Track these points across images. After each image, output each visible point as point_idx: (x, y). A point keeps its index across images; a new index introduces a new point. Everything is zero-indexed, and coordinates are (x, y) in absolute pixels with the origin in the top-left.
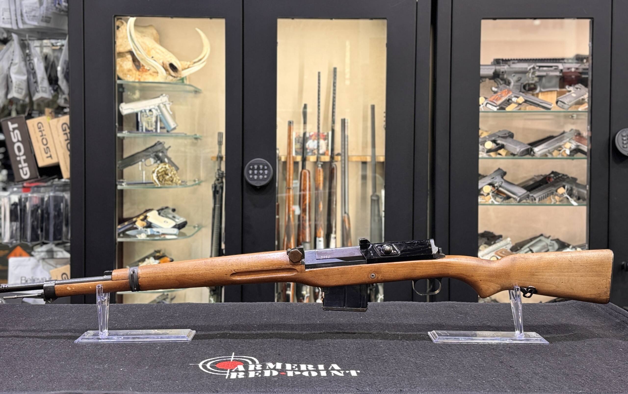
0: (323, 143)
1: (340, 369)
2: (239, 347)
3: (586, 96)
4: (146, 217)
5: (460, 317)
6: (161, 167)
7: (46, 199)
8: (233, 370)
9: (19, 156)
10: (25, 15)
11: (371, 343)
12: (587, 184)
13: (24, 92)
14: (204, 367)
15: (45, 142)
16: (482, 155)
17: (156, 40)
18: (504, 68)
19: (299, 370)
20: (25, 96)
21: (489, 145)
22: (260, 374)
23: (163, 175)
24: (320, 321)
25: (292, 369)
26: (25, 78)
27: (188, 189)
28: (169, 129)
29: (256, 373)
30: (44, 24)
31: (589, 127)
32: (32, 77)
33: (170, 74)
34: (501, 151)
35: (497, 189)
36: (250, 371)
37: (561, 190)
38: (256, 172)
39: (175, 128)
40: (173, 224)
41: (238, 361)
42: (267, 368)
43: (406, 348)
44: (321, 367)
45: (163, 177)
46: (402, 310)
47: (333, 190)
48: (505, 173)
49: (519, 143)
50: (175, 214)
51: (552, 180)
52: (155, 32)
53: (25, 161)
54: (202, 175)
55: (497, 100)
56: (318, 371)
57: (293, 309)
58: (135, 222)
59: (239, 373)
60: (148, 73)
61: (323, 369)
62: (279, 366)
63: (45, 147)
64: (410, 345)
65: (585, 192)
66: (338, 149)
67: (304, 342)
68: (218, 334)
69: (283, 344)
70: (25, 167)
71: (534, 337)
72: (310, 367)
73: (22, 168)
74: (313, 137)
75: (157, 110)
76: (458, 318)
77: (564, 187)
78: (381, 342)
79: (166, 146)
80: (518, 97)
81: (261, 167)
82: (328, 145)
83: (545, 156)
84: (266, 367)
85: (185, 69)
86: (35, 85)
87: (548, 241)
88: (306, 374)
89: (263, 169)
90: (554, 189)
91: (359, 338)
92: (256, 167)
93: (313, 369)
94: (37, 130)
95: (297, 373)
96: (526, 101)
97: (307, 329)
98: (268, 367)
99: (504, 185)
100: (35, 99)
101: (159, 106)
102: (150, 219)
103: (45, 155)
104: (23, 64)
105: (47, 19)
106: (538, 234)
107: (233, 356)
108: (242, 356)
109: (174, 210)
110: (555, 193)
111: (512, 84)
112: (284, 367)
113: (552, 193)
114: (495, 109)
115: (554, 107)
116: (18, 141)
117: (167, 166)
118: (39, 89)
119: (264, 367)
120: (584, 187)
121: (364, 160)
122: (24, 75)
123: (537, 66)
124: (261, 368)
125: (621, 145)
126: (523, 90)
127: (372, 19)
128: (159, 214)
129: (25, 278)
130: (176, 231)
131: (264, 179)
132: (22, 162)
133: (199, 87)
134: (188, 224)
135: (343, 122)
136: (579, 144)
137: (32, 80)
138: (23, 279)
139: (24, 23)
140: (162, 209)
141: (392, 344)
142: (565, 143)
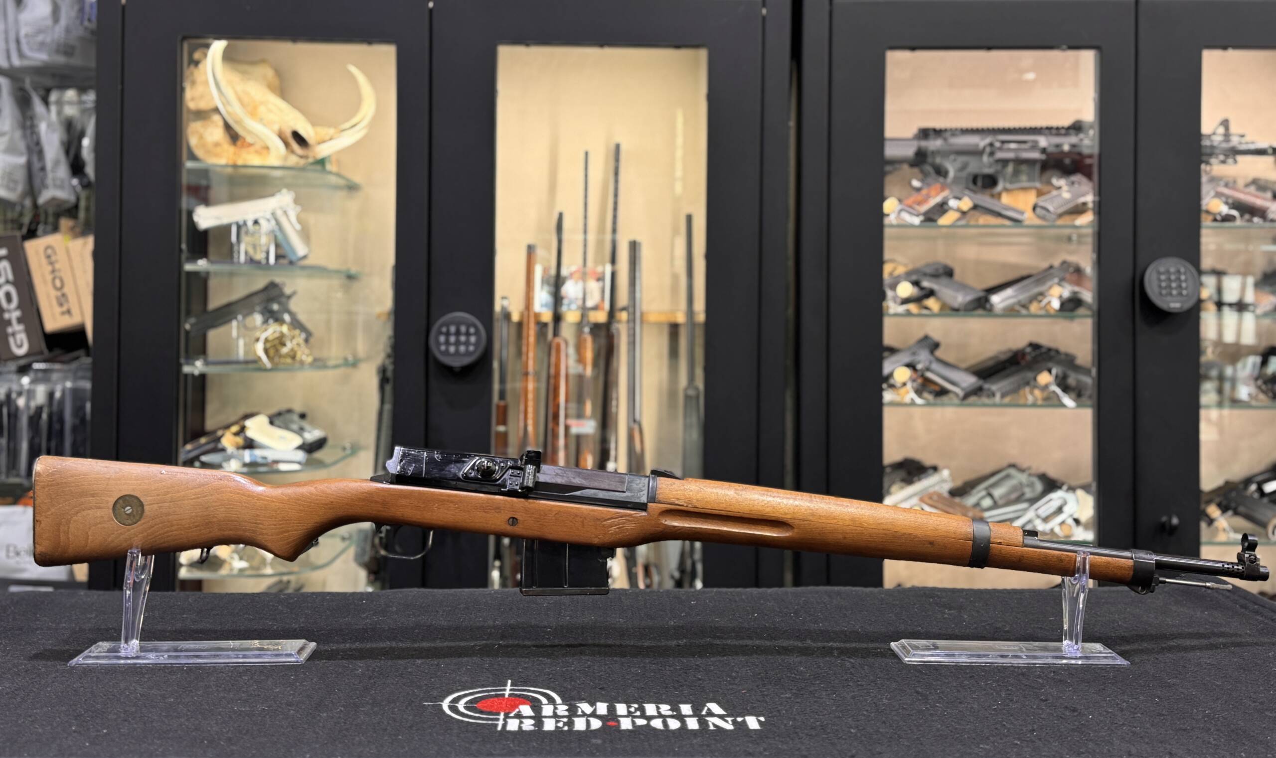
0: (594, 287)
1: (725, 713)
2: (520, 670)
3: (1089, 198)
4: (243, 429)
5: (949, 614)
6: (272, 330)
7: (58, 395)
8: (512, 715)
9: (9, 311)
10: (23, 41)
11: (780, 665)
12: (1093, 365)
13: (20, 188)
14: (454, 709)
15: (58, 283)
16: (892, 307)
17: (271, 88)
18: (934, 144)
19: (643, 716)
20: (24, 195)
21: (905, 289)
22: (565, 724)
23: (274, 346)
24: (675, 622)
25: (630, 714)
26: (22, 160)
27: (330, 373)
28: (294, 258)
29: (557, 722)
30: (61, 59)
31: (1095, 256)
32: (35, 159)
33: (293, 152)
34: (931, 303)
35: (922, 376)
36: (546, 717)
37: (1044, 378)
38: (452, 339)
39: (305, 257)
40: (298, 441)
41: (519, 696)
42: (580, 713)
43: (851, 674)
44: (686, 709)
45: (277, 351)
46: (835, 601)
47: (612, 378)
48: (936, 346)
49: (963, 287)
50: (304, 424)
51: (1028, 358)
52: (269, 73)
53: (20, 320)
54: (361, 347)
55: (920, 203)
56: (681, 717)
57: (620, 598)
58: (218, 439)
59: (524, 720)
60: (252, 149)
61: (691, 713)
62: (602, 708)
63: (59, 293)
64: (857, 667)
65: (1088, 381)
66: (623, 299)
67: (647, 661)
68: (475, 645)
69: (607, 665)
70: (20, 332)
71: (1100, 652)
72: (665, 709)
73: (13, 334)
74: (576, 276)
75: (268, 220)
76: (946, 616)
77: (1050, 371)
78: (800, 663)
79: (288, 291)
80: (959, 199)
81: (463, 329)
82: (603, 291)
83: (1011, 312)
84: (577, 711)
85: (324, 142)
86: (41, 174)
87: (1023, 478)
88: (657, 724)
89: (468, 334)
90: (1030, 375)
91: (756, 653)
92: (453, 329)
93: (670, 713)
94: (44, 261)
95: (641, 722)
96: (975, 207)
97: (651, 636)
98: (580, 711)
99: (935, 366)
100: (41, 200)
101: (273, 214)
102: (250, 433)
103: (58, 310)
104: (18, 134)
105: (67, 50)
106: (1005, 463)
107: (509, 687)
108: (526, 686)
109: (303, 416)
110: (1032, 383)
111: (951, 174)
112: (612, 709)
113: (1027, 383)
114: (917, 221)
115: (1029, 217)
116: (8, 282)
117: (285, 329)
118: (49, 181)
119: (573, 712)
120: (1087, 372)
121: (672, 320)
122: (21, 154)
123: (997, 141)
124: (566, 713)
125: (1156, 289)
126: (971, 186)
127: (677, 47)
128: (272, 423)
129: (15, 547)
130: (301, 456)
131: (467, 353)
132: (14, 322)
133: (357, 178)
134: (330, 442)
135: (634, 246)
136: (1076, 289)
137: (36, 165)
138: (11, 549)
139: (21, 55)
140: (279, 414)
141: (821, 664)
142: (1050, 287)
